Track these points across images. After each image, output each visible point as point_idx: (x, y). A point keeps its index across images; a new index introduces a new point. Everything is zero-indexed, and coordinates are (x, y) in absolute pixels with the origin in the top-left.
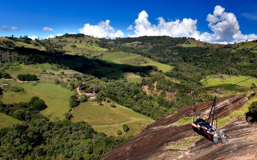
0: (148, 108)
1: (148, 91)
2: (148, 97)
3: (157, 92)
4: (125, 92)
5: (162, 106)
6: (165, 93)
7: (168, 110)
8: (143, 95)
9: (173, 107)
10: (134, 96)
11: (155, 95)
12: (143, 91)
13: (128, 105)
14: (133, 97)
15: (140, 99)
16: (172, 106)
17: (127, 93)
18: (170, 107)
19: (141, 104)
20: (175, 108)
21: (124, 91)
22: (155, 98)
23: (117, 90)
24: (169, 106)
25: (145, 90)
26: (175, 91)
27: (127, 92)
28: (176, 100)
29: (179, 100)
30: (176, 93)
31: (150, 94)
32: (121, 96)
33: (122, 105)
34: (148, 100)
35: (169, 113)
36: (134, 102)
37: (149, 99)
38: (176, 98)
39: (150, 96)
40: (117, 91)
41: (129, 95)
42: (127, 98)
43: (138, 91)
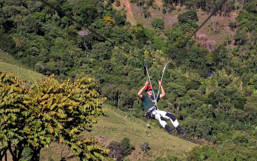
0: (127, 75)
1: (132, 9)
2: (133, 33)
3: (164, 12)
4: (48, 16)
5: (183, 66)
6: (195, 17)
7: (202, 81)
8: (114, 25)
9: (221, 69)
10: (79, 29)
11: (159, 25)
12: (112, 12)
13: (51, 64)
14: (75, 34)
15: (101, 41)
16: (217, 64)
17: (56, 20)
18: (212, 70)
19: (105, 61)
20: (229, 73)
21: (42, 13)
22: (155, 37)
23: (18, 8)
24: (208, 65)
25: (122, 6)
26: (233, 9)
27: (56, 15)
28: (233, 42)
29: (243, 43)
30: (234, 14)
31: (140, 22)
32: (31, 32)
33: (30, 65)
34: (131, 44)
35: (207, 91)
36: (79, 54)
37: (135, 41)
38: (233, 33)
39: (140, 28)
40: (19, 12)
41: (64, 27)
42: (55, 37)
43: (95, 11)
